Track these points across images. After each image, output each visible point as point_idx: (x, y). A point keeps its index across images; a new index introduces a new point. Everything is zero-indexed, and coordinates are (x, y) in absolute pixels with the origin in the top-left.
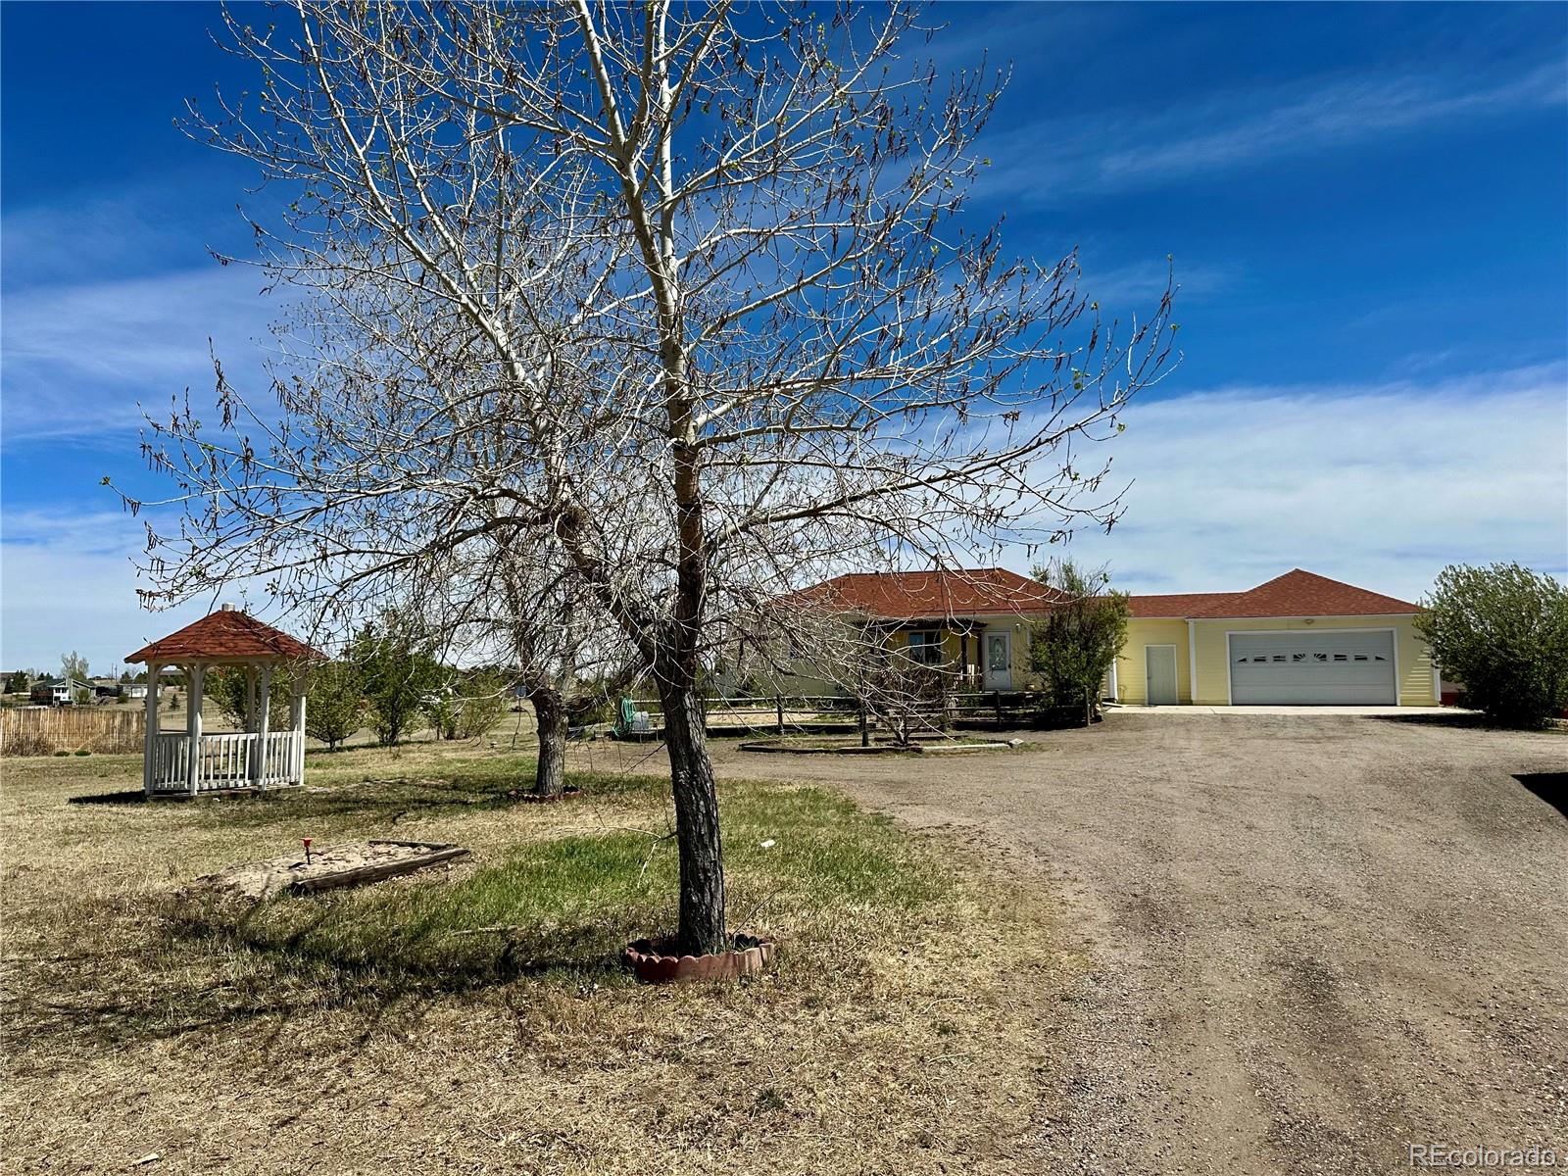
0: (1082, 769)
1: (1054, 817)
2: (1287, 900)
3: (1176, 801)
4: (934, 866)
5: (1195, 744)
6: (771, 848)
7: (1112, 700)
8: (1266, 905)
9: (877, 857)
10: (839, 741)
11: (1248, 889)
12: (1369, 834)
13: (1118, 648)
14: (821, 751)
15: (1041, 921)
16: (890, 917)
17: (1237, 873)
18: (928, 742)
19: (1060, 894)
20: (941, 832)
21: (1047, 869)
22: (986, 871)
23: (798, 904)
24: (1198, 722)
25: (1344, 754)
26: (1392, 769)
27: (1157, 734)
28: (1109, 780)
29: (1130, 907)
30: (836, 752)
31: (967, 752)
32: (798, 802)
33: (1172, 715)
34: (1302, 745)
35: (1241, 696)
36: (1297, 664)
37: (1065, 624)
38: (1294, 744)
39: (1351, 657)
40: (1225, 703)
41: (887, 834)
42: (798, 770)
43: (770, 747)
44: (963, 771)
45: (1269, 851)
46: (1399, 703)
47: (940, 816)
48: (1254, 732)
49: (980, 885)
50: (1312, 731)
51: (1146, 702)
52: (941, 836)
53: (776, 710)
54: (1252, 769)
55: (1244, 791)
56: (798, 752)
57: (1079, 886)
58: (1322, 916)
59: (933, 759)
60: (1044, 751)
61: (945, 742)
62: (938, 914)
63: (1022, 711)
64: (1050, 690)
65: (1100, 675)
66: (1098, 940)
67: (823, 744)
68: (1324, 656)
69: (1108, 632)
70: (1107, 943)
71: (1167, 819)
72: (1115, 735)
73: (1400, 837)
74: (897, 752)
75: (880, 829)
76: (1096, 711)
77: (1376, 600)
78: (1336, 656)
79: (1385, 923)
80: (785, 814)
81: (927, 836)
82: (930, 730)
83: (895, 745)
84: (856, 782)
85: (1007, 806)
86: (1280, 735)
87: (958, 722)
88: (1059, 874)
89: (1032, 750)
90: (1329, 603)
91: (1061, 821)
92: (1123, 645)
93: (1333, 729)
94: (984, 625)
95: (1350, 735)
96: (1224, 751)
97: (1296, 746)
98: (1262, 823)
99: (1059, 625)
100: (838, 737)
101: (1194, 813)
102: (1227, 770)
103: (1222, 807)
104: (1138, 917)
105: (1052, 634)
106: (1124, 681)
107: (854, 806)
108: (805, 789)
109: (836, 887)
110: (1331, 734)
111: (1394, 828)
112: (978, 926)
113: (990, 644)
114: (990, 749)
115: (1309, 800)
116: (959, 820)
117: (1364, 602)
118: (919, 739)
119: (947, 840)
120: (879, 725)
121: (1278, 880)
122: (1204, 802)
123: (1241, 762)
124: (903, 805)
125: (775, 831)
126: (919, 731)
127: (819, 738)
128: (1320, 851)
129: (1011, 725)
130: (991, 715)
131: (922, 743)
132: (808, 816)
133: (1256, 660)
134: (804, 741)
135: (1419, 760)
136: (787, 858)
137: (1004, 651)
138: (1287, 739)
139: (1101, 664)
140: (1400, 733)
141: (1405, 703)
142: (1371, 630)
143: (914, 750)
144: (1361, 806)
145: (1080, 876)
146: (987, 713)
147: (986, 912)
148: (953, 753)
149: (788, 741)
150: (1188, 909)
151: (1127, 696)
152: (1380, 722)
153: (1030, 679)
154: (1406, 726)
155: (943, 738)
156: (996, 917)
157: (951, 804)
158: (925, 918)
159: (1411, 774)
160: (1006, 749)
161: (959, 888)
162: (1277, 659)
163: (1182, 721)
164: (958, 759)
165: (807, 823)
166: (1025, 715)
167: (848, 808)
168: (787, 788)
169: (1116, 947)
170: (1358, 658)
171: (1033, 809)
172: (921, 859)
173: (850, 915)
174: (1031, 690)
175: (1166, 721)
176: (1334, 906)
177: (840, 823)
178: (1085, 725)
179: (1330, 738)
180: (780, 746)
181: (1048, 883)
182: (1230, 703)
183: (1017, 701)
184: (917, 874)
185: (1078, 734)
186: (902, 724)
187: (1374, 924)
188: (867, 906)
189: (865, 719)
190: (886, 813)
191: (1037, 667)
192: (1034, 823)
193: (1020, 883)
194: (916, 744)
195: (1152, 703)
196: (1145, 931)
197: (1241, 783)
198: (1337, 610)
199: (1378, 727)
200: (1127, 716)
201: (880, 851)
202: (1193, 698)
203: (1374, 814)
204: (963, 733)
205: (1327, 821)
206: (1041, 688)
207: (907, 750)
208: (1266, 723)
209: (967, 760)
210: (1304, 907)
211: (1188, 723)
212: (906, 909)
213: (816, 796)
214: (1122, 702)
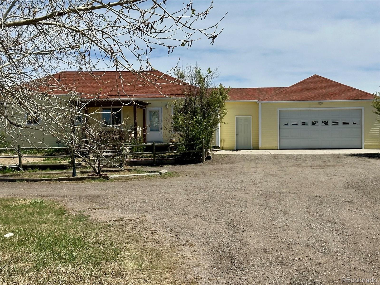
0: (199, 185)
1: (182, 212)
2: (302, 250)
3: (248, 200)
4: (112, 242)
5: (259, 170)
6: (11, 238)
7: (217, 147)
8: (291, 253)
9: (78, 240)
10: (58, 173)
11: (283, 245)
12: (344, 214)
13: (221, 118)
14: (46, 180)
15: (172, 268)
16: (84, 272)
17: (278, 237)
18: (112, 173)
19: (183, 253)
20: (117, 223)
21: (177, 240)
22: (142, 243)
23: (26, 269)
24: (261, 158)
25: (335, 174)
26: (358, 181)
27: (240, 165)
28: (213, 191)
29: (220, 258)
30: (55, 180)
31: (135, 178)
32: (30, 210)
33: (248, 155)
34: (314, 170)
35: (284, 145)
36: (313, 126)
37: (193, 103)
38: (310, 169)
39: (341, 123)
40: (276, 148)
41: (85, 226)
42: (31, 192)
43: (13, 178)
44: (133, 189)
45: (294, 225)
46: (363, 148)
47: (117, 214)
48: (290, 163)
49: (138, 251)
50: (319, 163)
51: (235, 148)
52: (117, 225)
53: (18, 155)
54: (288, 183)
55: (283, 194)
56: (31, 181)
57: (194, 248)
58: (320, 258)
59: (115, 183)
60: (179, 176)
61: (122, 173)
62: (113, 269)
63: (167, 154)
64: (183, 142)
65: (211, 133)
66: (202, 276)
67: (48, 175)
68: (327, 122)
69: (216, 108)
70: (207, 278)
71: (243, 210)
72: (218, 166)
73: (360, 216)
74: (94, 179)
75: (81, 223)
76: (208, 153)
77: (355, 92)
78: (333, 122)
79: (351, 259)
80: (21, 217)
81: (109, 226)
82: (114, 166)
83: (93, 175)
84: (67, 197)
85: (156, 207)
86: (303, 164)
87: (130, 161)
88: (184, 242)
89: (172, 176)
90: (331, 94)
91: (186, 214)
92: (224, 116)
93: (330, 161)
94: (147, 104)
95: (339, 164)
96: (274, 173)
97: (311, 170)
98: (291, 210)
99: (189, 104)
100: (57, 171)
101: (257, 206)
102: (275, 183)
103: (272, 203)
104: (225, 263)
105: (185, 109)
106: (224, 137)
107: (66, 211)
108: (35, 202)
109: (52, 258)
110: (329, 164)
111: (357, 211)
112: (135, 273)
113: (150, 115)
114: (149, 176)
115: (316, 198)
116: (128, 216)
117: (349, 93)
118: (107, 171)
119: (121, 227)
120: (83, 164)
121: (298, 240)
122: (262, 200)
123: (283, 179)
124: (96, 209)
125: (14, 228)
126: (107, 167)
127: (45, 173)
128: (320, 224)
129: (161, 163)
130: (150, 157)
131: (108, 173)
132: (36, 218)
133: (292, 125)
134: (35, 174)
135: (371, 176)
136: (21, 243)
137: (159, 119)
138: (307, 167)
139: (211, 126)
140: (363, 163)
141: (366, 147)
142: (352, 108)
143: (104, 178)
144: (342, 200)
145: (194, 243)
146: (148, 156)
147: (141, 265)
148: (127, 179)
149: (25, 174)
150: (251, 257)
151: (226, 145)
152: (353, 157)
153: (172, 136)
154: (367, 159)
155: (122, 170)
156: (146, 268)
157: (124, 208)
158: (105, 272)
159: (367, 184)
160: (157, 175)
161: (126, 253)
162: (303, 124)
163: (253, 158)
164: (130, 182)
165: (35, 222)
166: (169, 157)
167: (62, 212)
168: (23, 202)
169: (212, 280)
170: (344, 124)
171: (171, 208)
172: (105, 239)
173: (59, 273)
174: (173, 142)
175: (245, 158)
176: (325, 252)
177: (56, 221)
178: (202, 161)
179: (328, 166)
180: (20, 177)
181: (177, 248)
182: (279, 148)
183: (164, 148)
184: (102, 247)
185: (198, 167)
186: (97, 163)
187: (345, 260)
188: (70, 267)
189: (74, 160)
190: (85, 214)
191: (176, 129)
192: (171, 215)
193: (161, 248)
194: (106, 174)
195: (238, 149)
196: (228, 270)
197: (282, 190)
198: (335, 97)
199: (352, 160)
200: (225, 156)
201: (80, 236)
202: (260, 145)
203: (348, 204)
204: (134, 167)
205: (325, 209)
206: (178, 141)
207: (100, 178)
208: (296, 158)
209: (135, 183)
210: (311, 253)
211: (256, 159)
212: (94, 267)
213: (42, 206)
214: (223, 148)
